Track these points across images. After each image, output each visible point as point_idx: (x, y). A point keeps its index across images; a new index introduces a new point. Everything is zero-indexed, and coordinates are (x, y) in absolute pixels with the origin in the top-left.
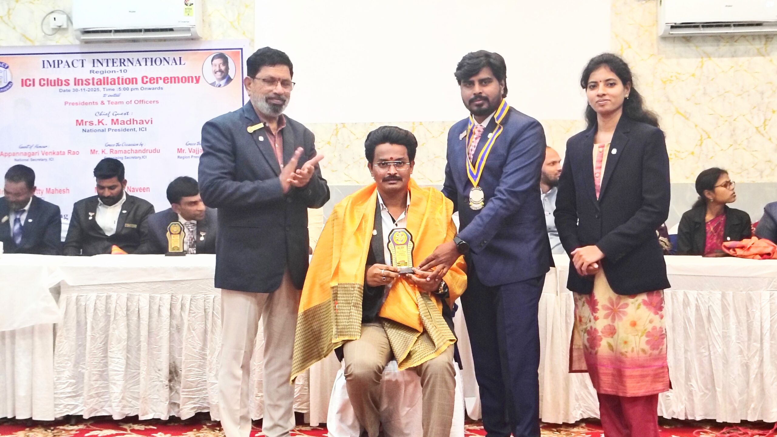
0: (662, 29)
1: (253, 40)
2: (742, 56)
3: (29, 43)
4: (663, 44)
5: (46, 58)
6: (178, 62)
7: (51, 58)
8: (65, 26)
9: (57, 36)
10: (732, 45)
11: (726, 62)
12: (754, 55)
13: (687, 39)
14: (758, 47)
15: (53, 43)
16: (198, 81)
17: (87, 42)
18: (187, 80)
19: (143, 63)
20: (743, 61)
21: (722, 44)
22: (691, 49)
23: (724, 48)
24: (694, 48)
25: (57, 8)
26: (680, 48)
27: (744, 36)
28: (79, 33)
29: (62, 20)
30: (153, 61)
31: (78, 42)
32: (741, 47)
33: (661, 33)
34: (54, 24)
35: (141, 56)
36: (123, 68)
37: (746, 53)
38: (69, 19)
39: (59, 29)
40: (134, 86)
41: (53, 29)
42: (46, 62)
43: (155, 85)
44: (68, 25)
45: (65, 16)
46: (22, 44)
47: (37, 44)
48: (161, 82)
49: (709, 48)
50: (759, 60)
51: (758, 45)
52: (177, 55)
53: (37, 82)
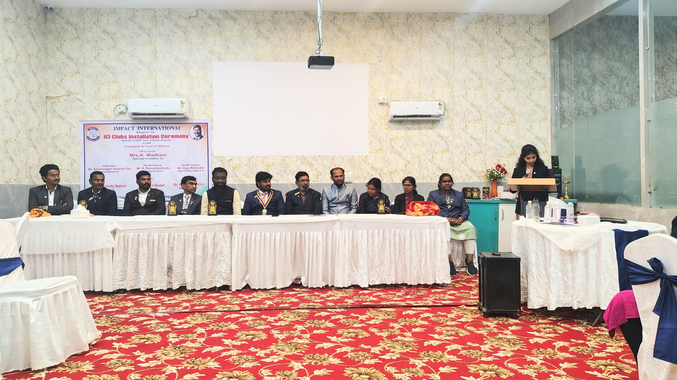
0: (390, 117)
1: (212, 120)
2: (423, 129)
3: (108, 119)
4: (390, 124)
5: (115, 126)
6: (178, 129)
7: (118, 126)
8: (125, 111)
9: (121, 116)
10: (419, 125)
11: (417, 132)
12: (428, 129)
13: (400, 122)
14: (430, 126)
15: (120, 119)
16: (187, 137)
17: (135, 119)
18: (182, 136)
19: (162, 129)
20: (423, 131)
21: (415, 124)
22: (402, 126)
23: (416, 126)
24: (403, 126)
25: (121, 104)
26: (397, 126)
27: (424, 121)
28: (131, 115)
29: (123, 109)
30: (167, 128)
31: (131, 119)
32: (423, 125)
33: (389, 119)
34: (119, 111)
35: (161, 126)
36: (152, 131)
37: (425, 128)
38: (127, 108)
39: (122, 113)
40: (158, 139)
41: (119, 113)
42: (115, 128)
43: (167, 139)
44: (126, 111)
45: (125, 107)
46: (104, 119)
47: (111, 119)
48: (170, 137)
49: (410, 126)
50: (430, 131)
51: (429, 125)
52: (178, 126)
53: (111, 137)
